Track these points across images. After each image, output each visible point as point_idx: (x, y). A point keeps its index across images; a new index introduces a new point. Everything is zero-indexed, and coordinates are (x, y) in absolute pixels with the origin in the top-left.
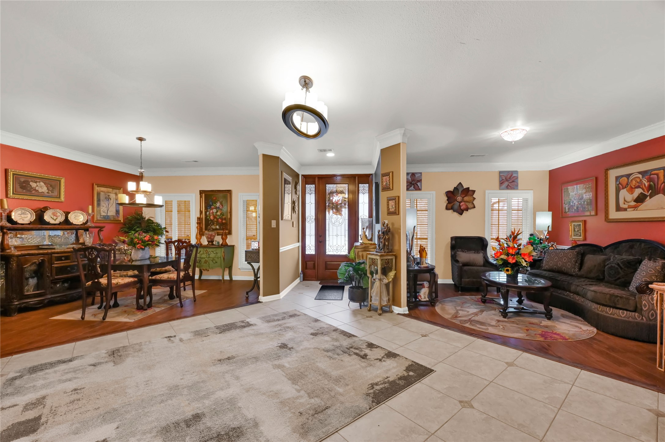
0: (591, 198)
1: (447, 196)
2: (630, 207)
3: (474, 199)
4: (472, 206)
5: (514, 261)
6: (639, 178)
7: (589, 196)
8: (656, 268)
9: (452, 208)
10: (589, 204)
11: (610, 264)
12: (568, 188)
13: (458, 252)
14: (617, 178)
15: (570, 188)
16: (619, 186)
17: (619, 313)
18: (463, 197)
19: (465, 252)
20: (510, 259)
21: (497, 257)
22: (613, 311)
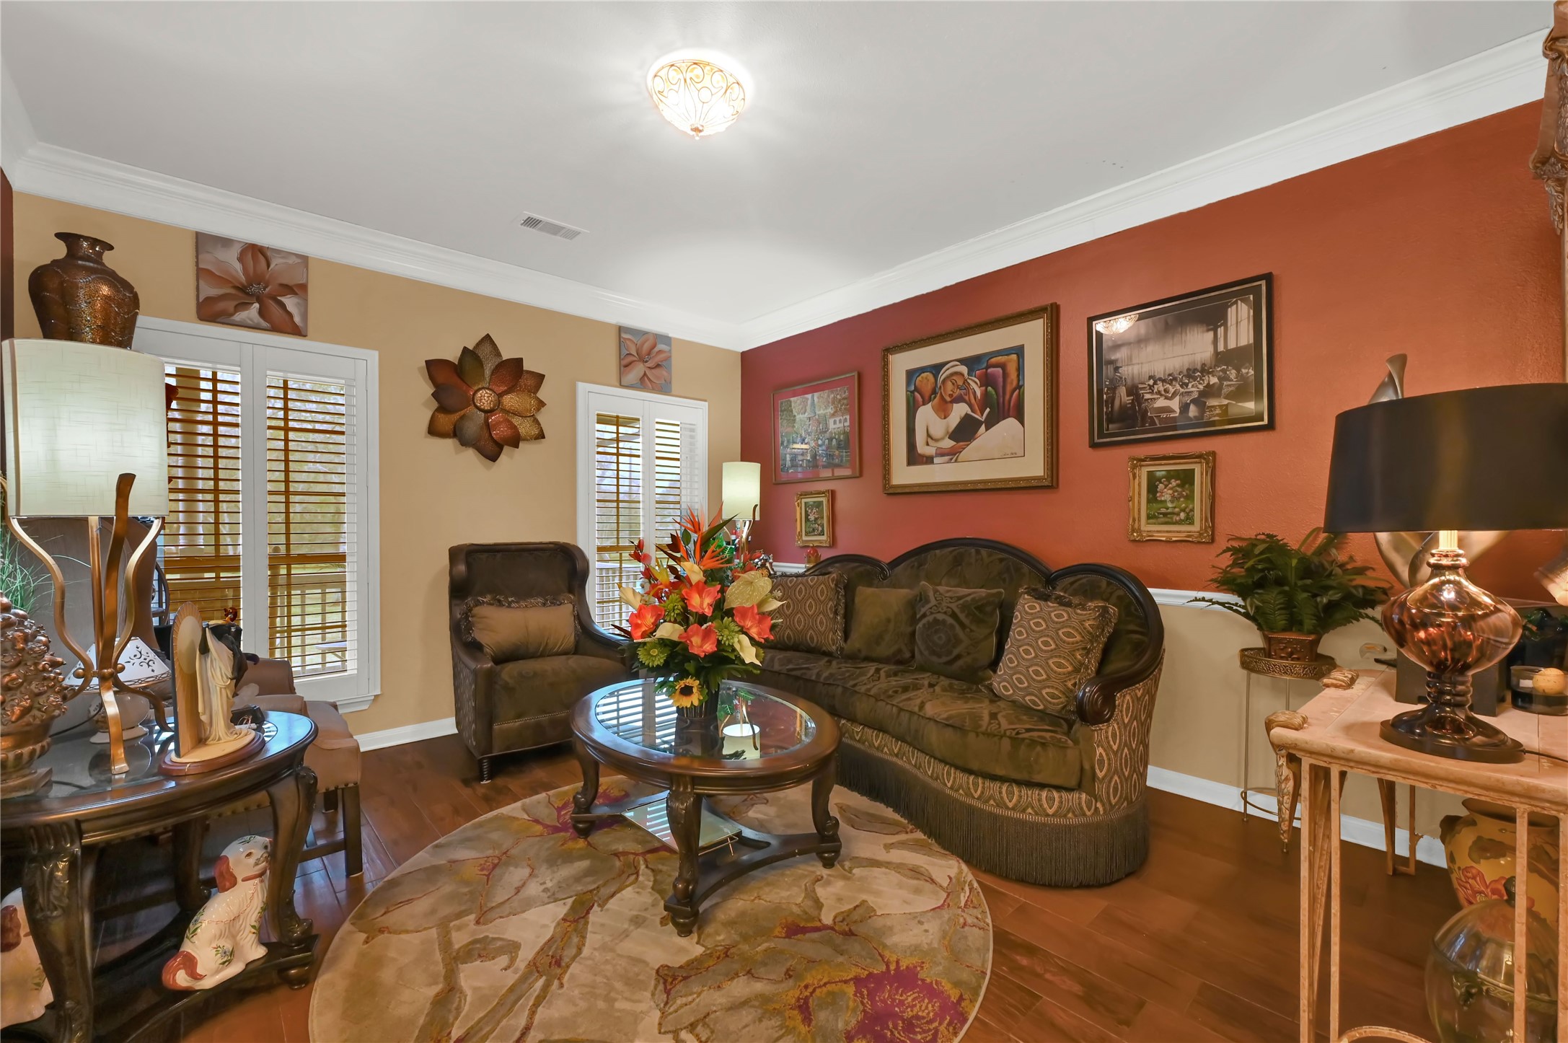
0: (848, 429)
1: (432, 378)
2: (941, 453)
3: (541, 404)
4: (535, 431)
5: (709, 647)
6: (961, 374)
7: (842, 425)
8: (1082, 625)
9: (455, 433)
10: (844, 444)
11: (932, 613)
12: (791, 402)
13: (477, 610)
14: (911, 374)
15: (796, 401)
16: (914, 397)
17: (1040, 800)
18: (500, 395)
19: (509, 606)
20: (692, 636)
21: (642, 637)
22: (1020, 797)
